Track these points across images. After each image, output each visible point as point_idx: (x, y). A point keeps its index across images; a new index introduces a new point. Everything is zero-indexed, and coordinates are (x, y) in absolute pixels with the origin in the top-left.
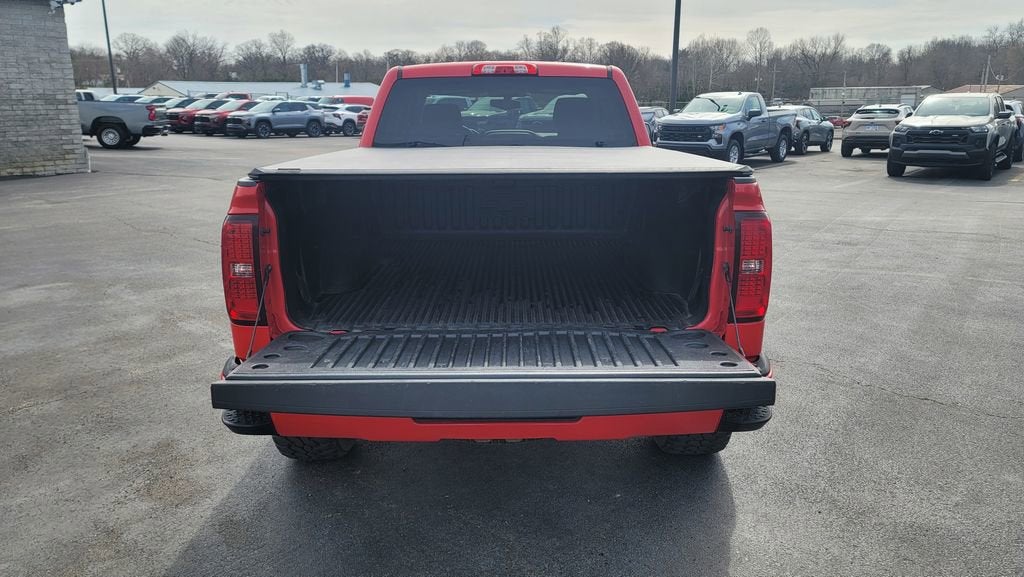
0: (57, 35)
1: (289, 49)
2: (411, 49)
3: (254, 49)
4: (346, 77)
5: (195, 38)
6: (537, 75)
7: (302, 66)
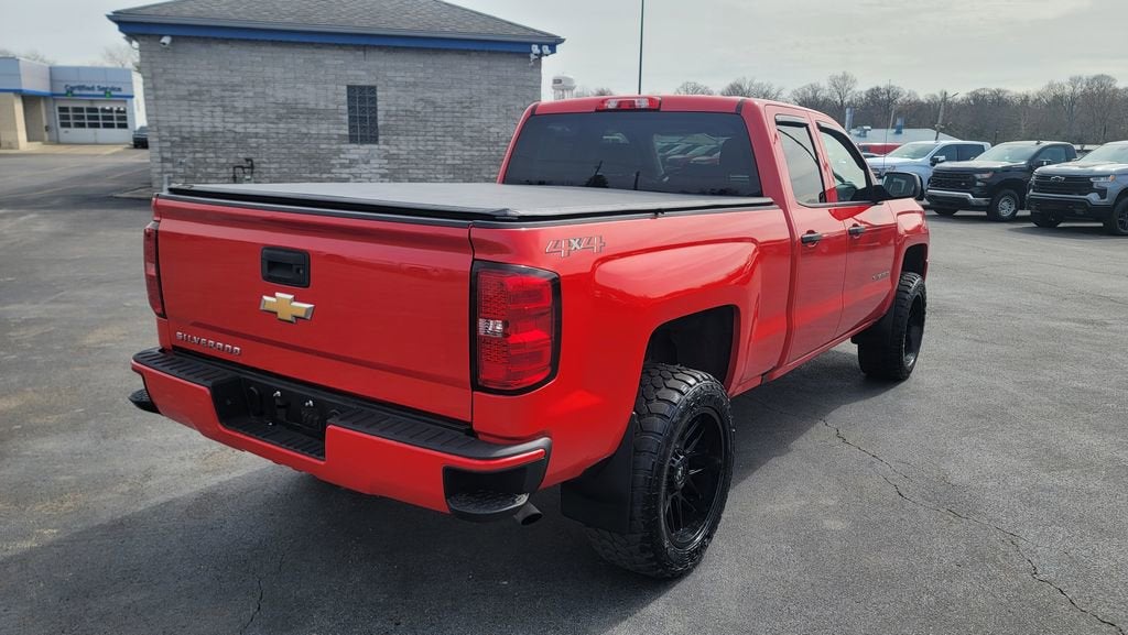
0: (532, 84)
1: (849, 92)
2: (1003, 87)
3: (810, 94)
4: (899, 122)
5: (751, 84)
6: (658, 110)
7: (848, 110)
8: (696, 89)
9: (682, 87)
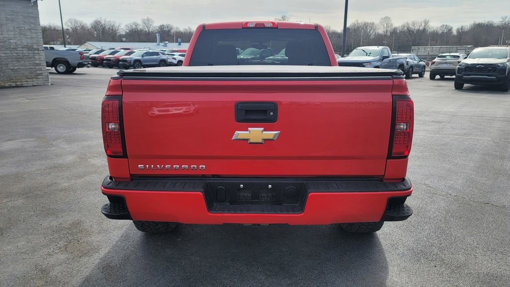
1: (151, 26)
3: (134, 27)
4: (179, 40)
5: (105, 21)
6: (277, 28)
7: (157, 35)
8: (76, 22)
9: (68, 21)
